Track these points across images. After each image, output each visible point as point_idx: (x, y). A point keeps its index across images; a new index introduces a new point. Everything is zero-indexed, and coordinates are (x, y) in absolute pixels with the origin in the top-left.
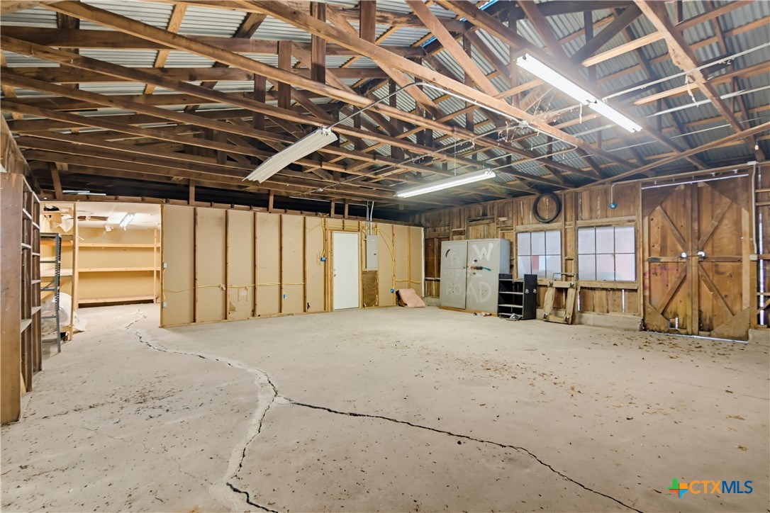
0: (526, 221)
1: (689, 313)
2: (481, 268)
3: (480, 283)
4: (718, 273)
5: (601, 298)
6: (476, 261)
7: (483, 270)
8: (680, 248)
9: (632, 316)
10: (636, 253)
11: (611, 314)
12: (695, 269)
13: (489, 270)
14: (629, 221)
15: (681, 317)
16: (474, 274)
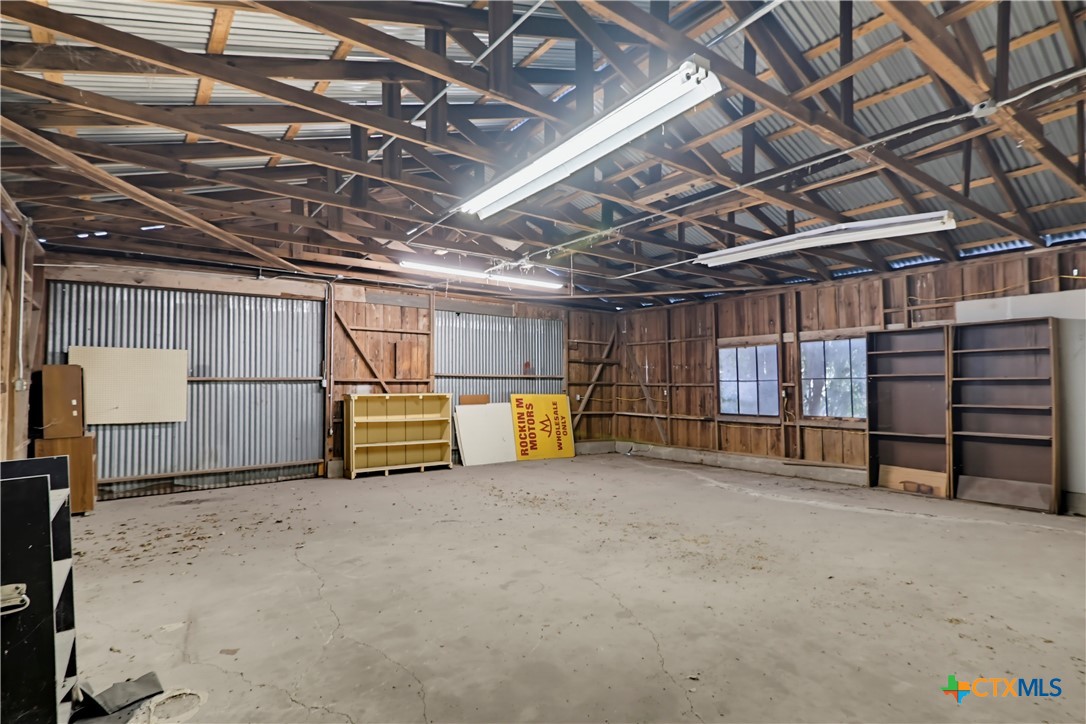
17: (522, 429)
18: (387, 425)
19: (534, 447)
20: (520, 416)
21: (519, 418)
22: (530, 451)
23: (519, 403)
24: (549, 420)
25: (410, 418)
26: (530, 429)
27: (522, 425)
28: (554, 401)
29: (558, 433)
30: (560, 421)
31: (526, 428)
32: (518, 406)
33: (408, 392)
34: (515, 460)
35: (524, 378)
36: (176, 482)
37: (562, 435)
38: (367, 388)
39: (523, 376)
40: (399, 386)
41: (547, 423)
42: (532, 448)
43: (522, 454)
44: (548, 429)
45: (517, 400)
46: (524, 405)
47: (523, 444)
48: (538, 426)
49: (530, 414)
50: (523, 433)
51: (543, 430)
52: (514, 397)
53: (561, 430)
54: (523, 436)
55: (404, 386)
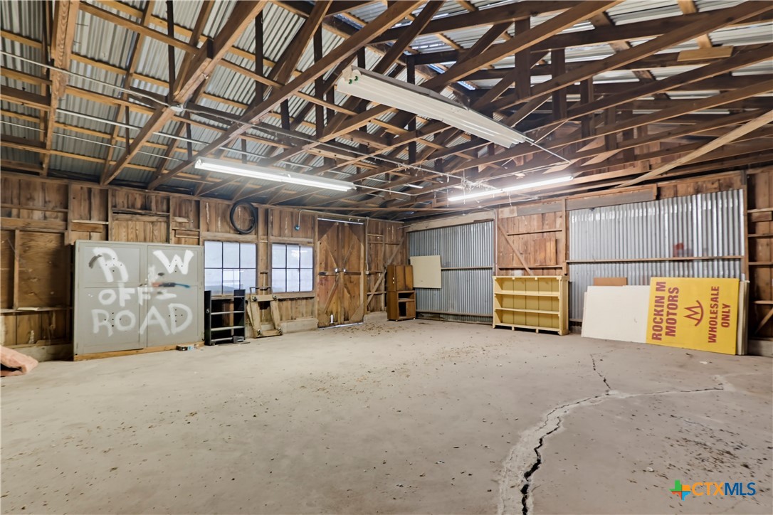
0: (213, 227)
1: (339, 310)
2: (172, 285)
3: (171, 306)
4: (351, 282)
5: (287, 308)
6: (161, 274)
7: (176, 287)
8: (335, 265)
9: (311, 319)
10: (313, 269)
11: (298, 320)
12: (342, 279)
13: (187, 286)
14: (309, 243)
15: (334, 314)
16: (160, 293)
17: (658, 313)
18: (526, 297)
19: (671, 332)
20: (659, 300)
21: (656, 301)
22: (664, 337)
23: (660, 287)
24: (700, 306)
25: (542, 294)
26: (668, 314)
27: (659, 309)
28: (715, 285)
29: (713, 323)
30: (720, 310)
31: (665, 313)
32: (658, 289)
33: (548, 275)
34: (645, 342)
35: (674, 261)
36: (441, 316)
37: (719, 326)
38: (520, 272)
39: (672, 258)
40: (541, 271)
41: (698, 310)
42: (667, 334)
43: (653, 338)
44: (698, 316)
45: (658, 284)
46: (667, 289)
47: (657, 327)
48: (681, 313)
49: (673, 299)
50: (658, 317)
51: (688, 317)
52: (654, 280)
53: (719, 321)
54: (658, 320)
55: (545, 271)
